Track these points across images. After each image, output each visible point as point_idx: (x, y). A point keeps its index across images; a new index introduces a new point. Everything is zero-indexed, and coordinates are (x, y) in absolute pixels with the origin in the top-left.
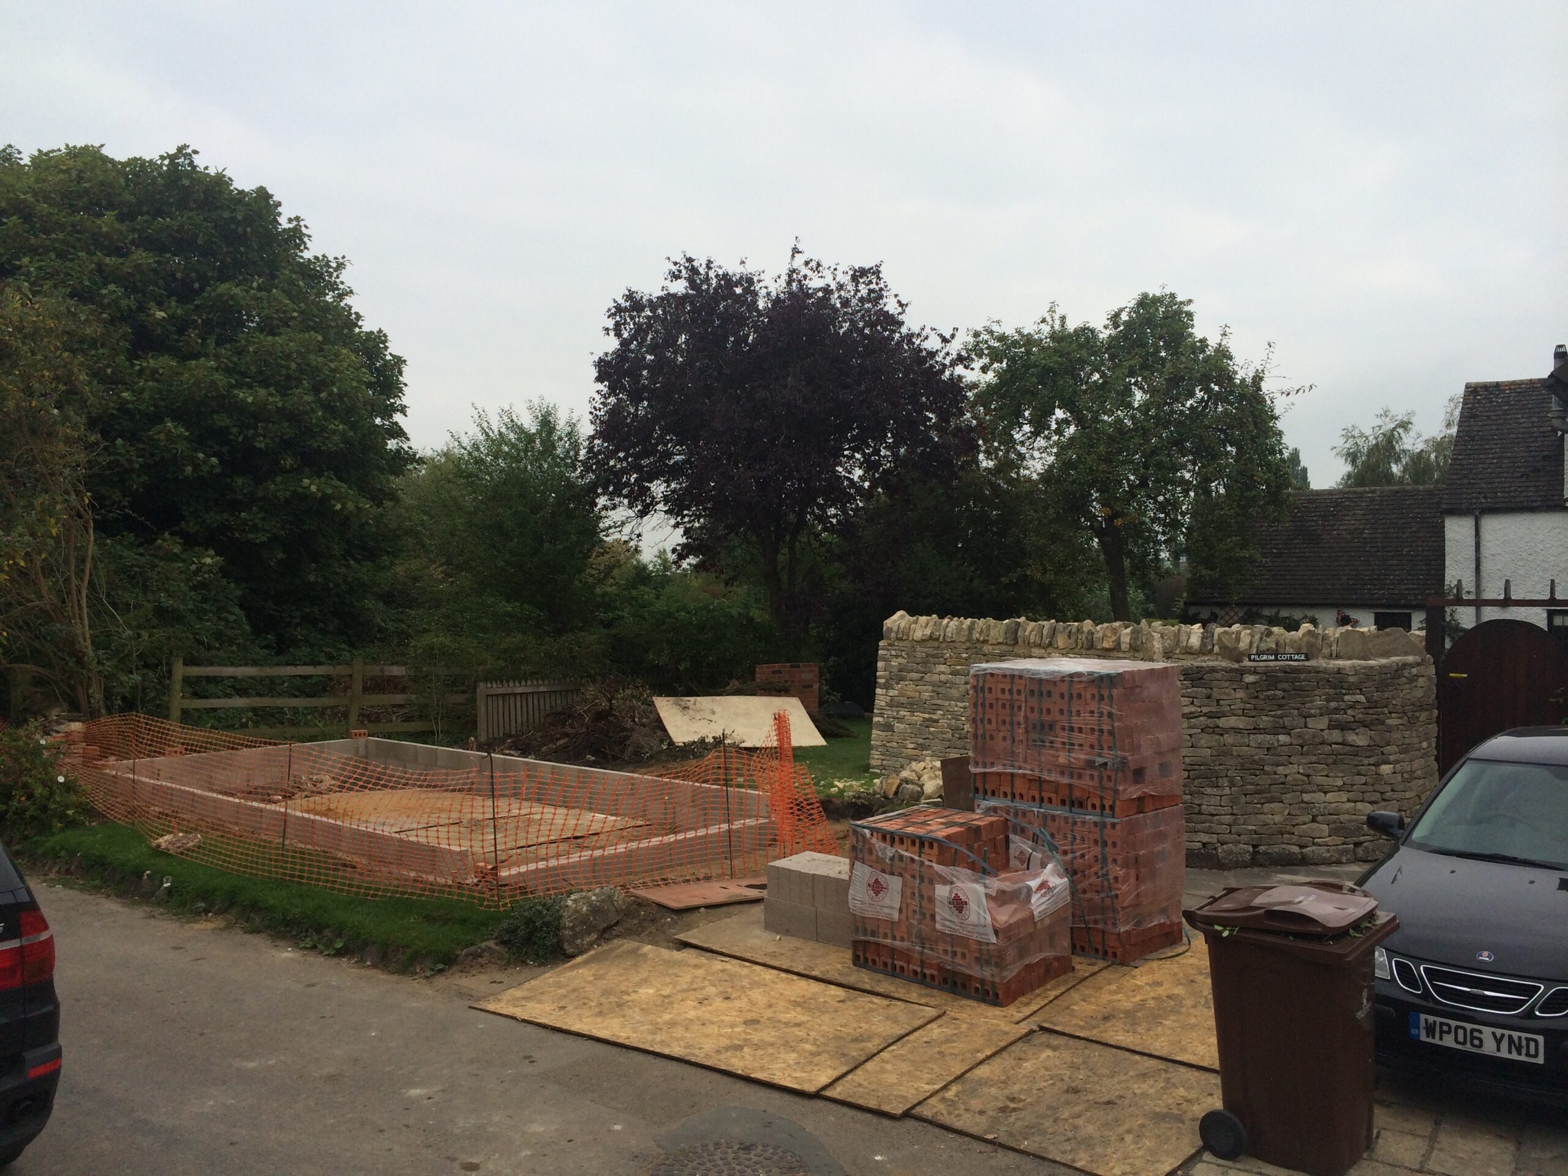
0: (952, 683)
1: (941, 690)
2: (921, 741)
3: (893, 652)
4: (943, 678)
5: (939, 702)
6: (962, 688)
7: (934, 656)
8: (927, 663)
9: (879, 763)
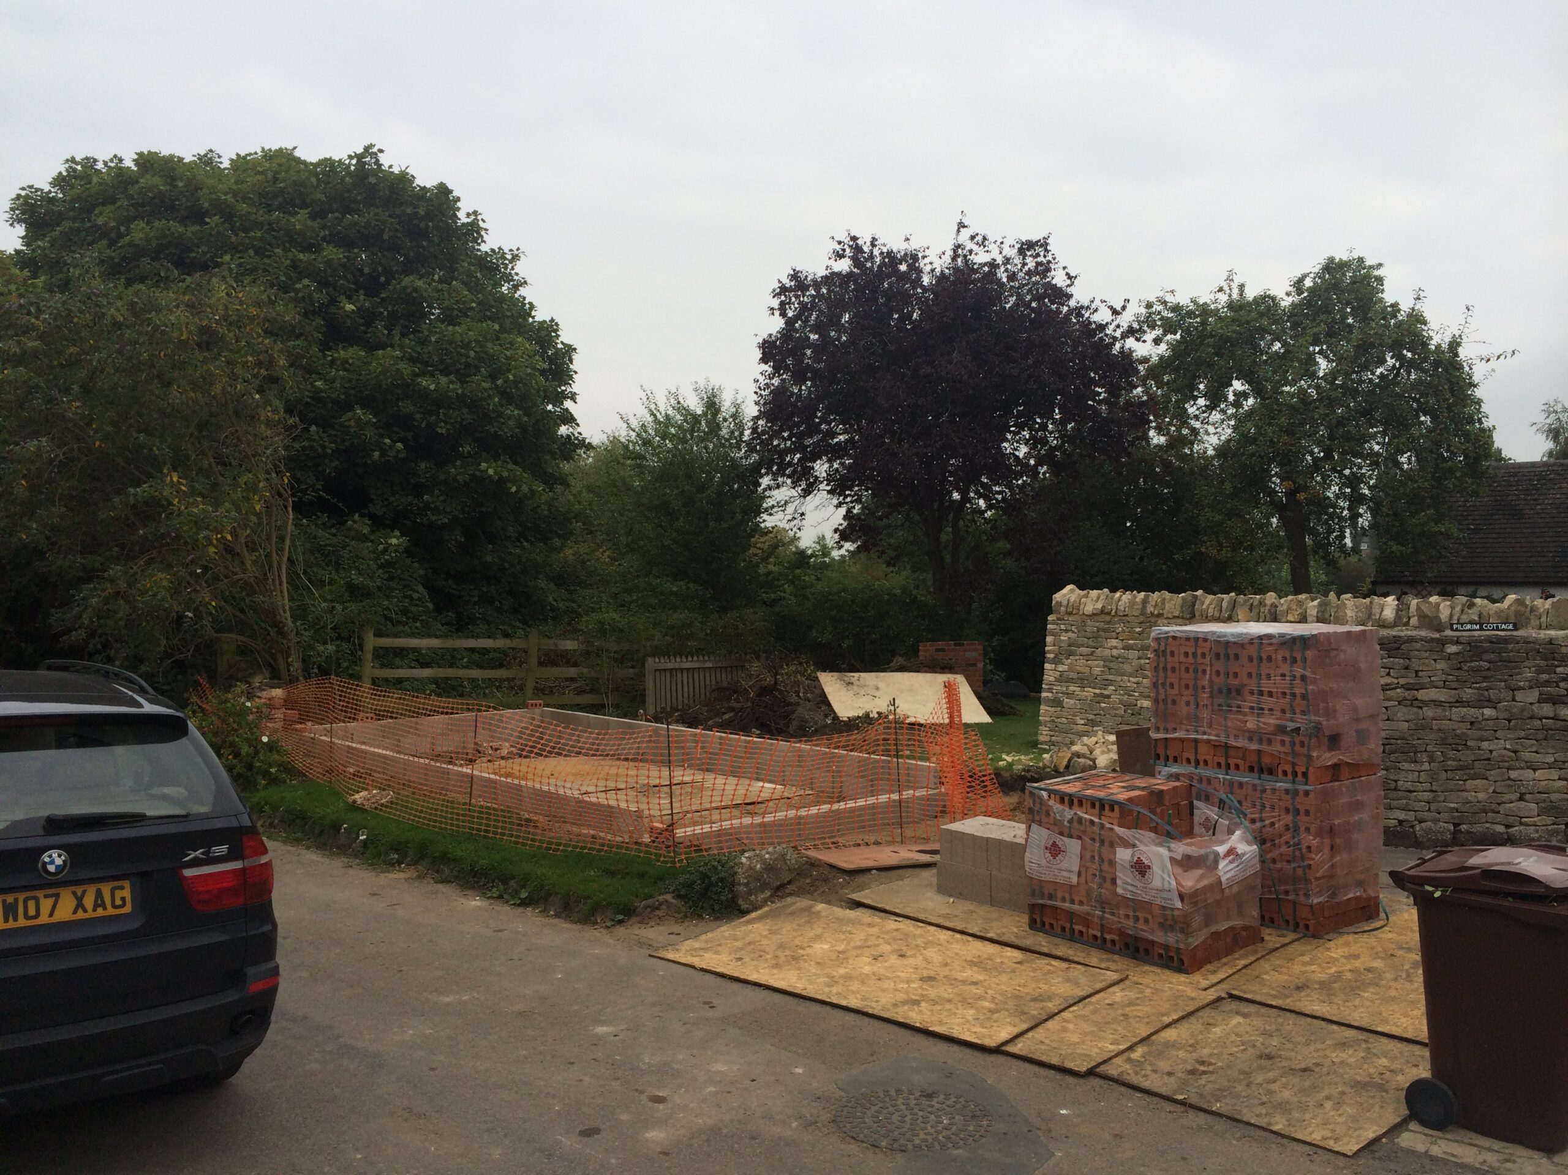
0: (1125, 658)
1: (1112, 665)
2: (1091, 717)
3: (1063, 627)
4: (1115, 652)
5: (1110, 677)
6: (1135, 663)
7: (1105, 630)
8: (1098, 638)
9: (1047, 738)
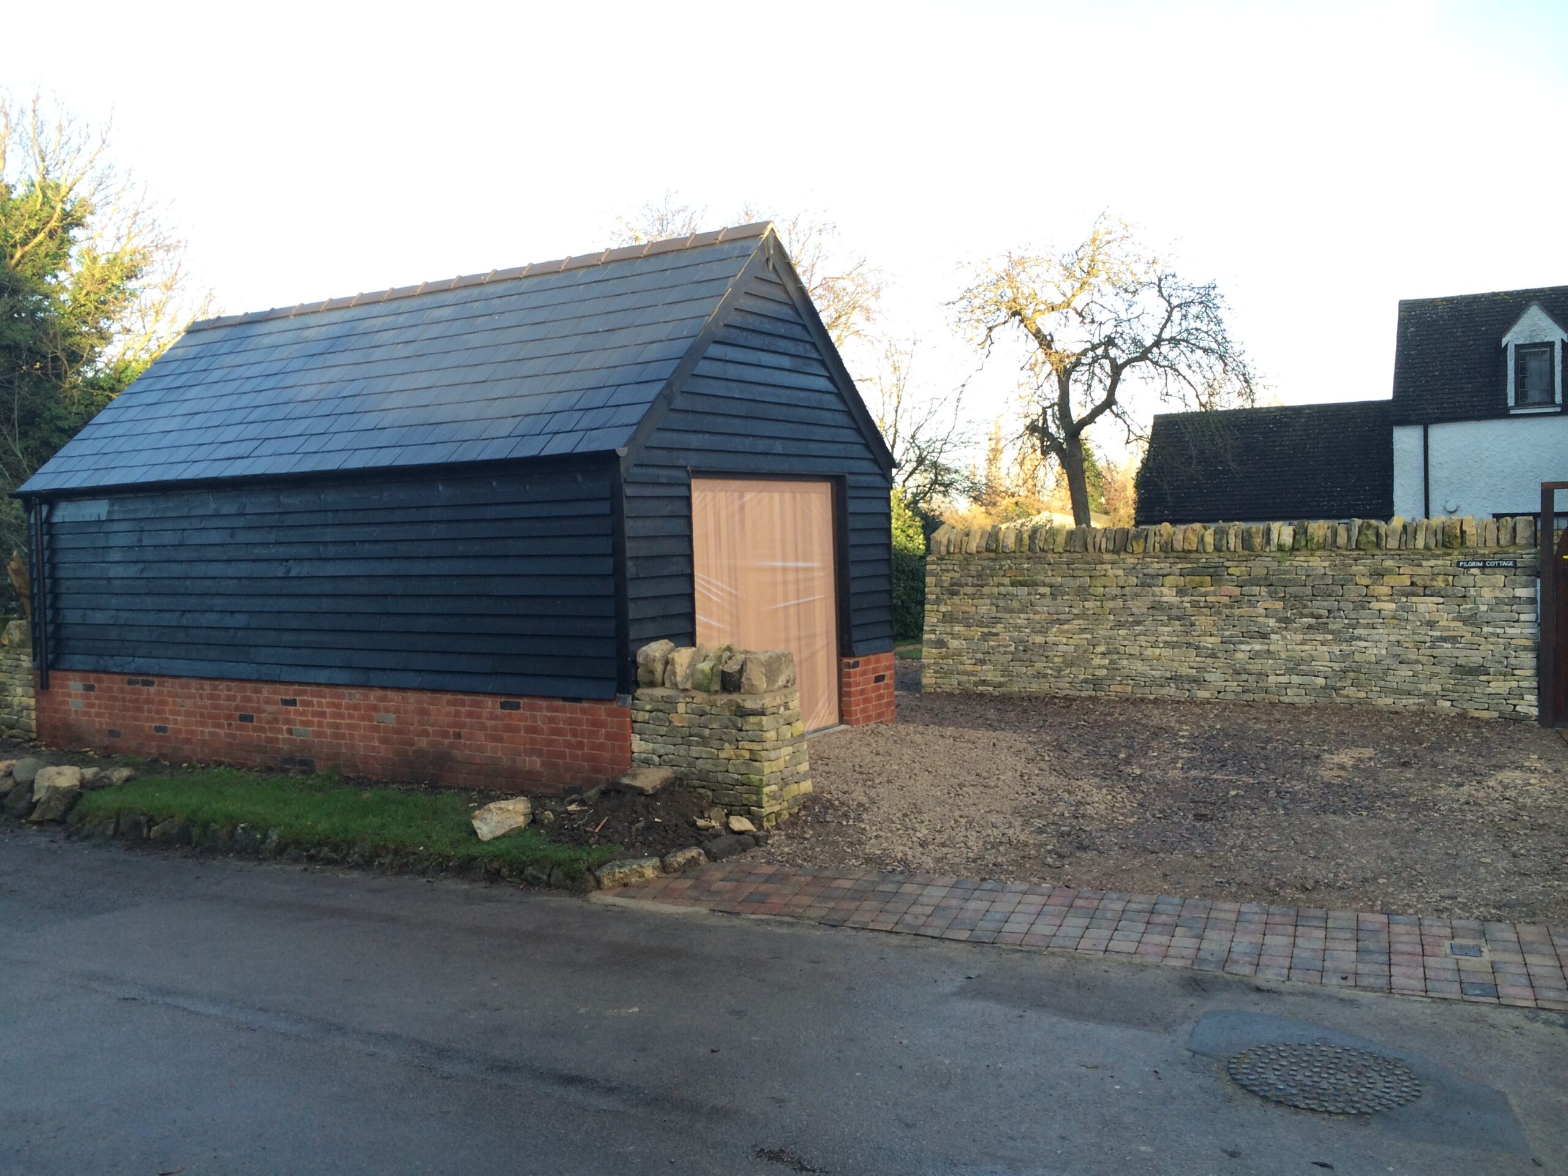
0: (1013, 595)
1: (1000, 602)
3: (944, 567)
4: (1002, 590)
7: (991, 568)
8: (984, 576)
9: (932, 681)
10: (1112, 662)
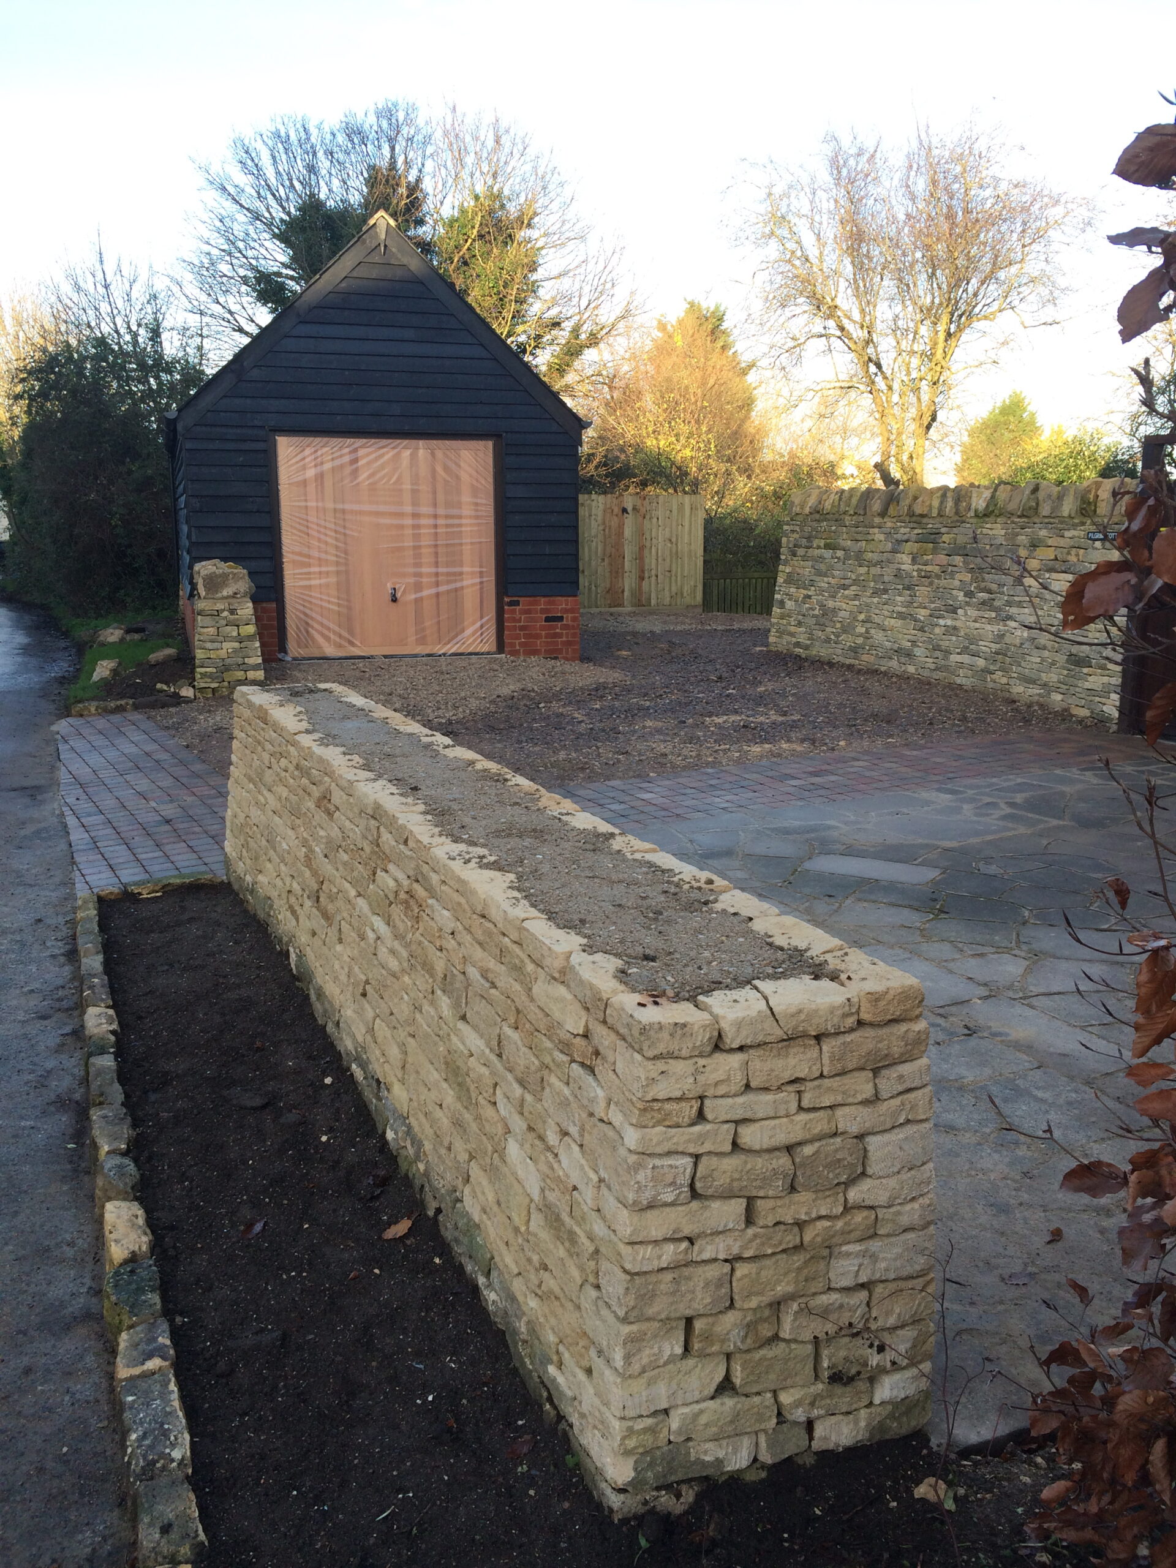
2: (800, 618)
3: (791, 528)
4: (818, 552)
5: (813, 577)
6: (829, 562)
7: (815, 530)
8: (809, 536)
9: (774, 639)
10: (867, 632)
